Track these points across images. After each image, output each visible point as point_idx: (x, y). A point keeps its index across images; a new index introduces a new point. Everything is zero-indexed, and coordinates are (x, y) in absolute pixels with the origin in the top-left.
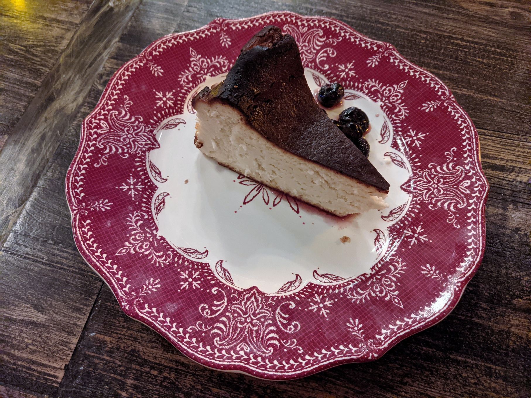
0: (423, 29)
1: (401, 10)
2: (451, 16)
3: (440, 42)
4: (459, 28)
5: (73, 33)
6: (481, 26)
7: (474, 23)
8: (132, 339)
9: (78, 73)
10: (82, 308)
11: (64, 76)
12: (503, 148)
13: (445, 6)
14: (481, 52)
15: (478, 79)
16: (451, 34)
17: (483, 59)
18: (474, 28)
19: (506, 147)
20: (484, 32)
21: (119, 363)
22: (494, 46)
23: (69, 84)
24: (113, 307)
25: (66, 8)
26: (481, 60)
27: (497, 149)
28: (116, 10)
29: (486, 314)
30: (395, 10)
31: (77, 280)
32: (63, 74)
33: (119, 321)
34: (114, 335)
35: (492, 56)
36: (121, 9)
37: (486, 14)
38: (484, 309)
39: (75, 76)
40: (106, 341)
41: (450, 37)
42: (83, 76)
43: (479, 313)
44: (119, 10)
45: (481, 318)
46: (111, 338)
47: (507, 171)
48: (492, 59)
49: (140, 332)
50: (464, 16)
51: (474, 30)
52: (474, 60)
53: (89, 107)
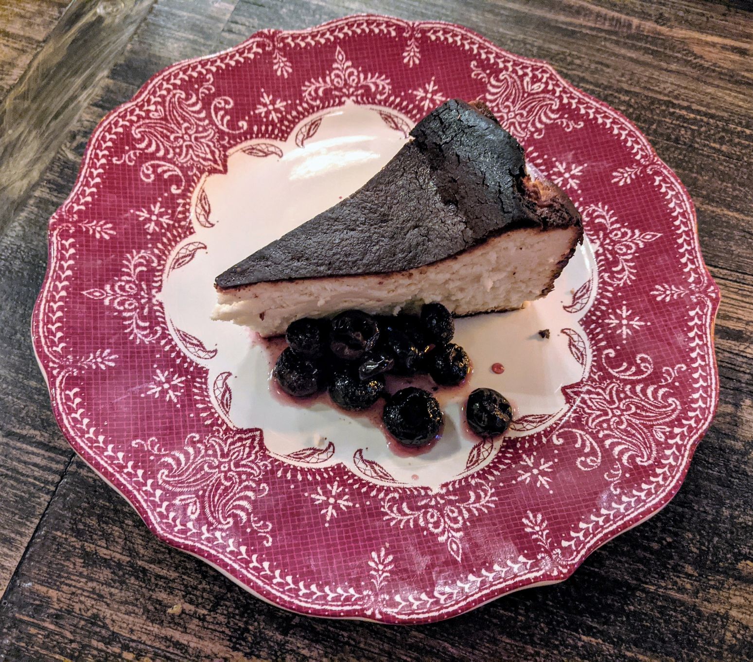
0: (625, 86)
1: (589, 52)
2: (674, 67)
3: (652, 111)
4: (686, 88)
5: (31, 57)
6: (722, 88)
7: (711, 80)
8: (95, 596)
9: (35, 128)
10: (13, 539)
11: (10, 132)
12: (743, 301)
13: (665, 49)
14: (719, 132)
15: (711, 178)
16: (670, 99)
17: (721, 144)
18: (710, 90)
19: (747, 300)
20: (727, 98)
21: (69, 636)
22: (740, 123)
23: (18, 146)
24: (66, 539)
25: (23, 12)
26: (717, 146)
27: (733, 302)
28: (108, 21)
29: (692, 584)
30: (579, 51)
31: (8, 489)
32: (10, 128)
33: (74, 564)
34: (65, 588)
35: (737, 140)
36: (117, 21)
37: (732, 67)
38: (689, 576)
39: (30, 132)
40: (49, 598)
41: (669, 104)
42: (42, 134)
43: (680, 582)
44: (113, 22)
45: (682, 590)
46: (60, 593)
47: (746, 340)
48: (735, 145)
49: (109, 585)
50: (694, 68)
51: (710, 93)
52: (705, 146)
53: (50, 188)
